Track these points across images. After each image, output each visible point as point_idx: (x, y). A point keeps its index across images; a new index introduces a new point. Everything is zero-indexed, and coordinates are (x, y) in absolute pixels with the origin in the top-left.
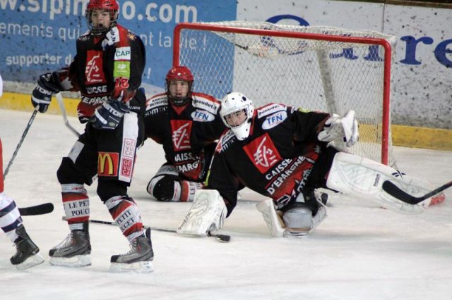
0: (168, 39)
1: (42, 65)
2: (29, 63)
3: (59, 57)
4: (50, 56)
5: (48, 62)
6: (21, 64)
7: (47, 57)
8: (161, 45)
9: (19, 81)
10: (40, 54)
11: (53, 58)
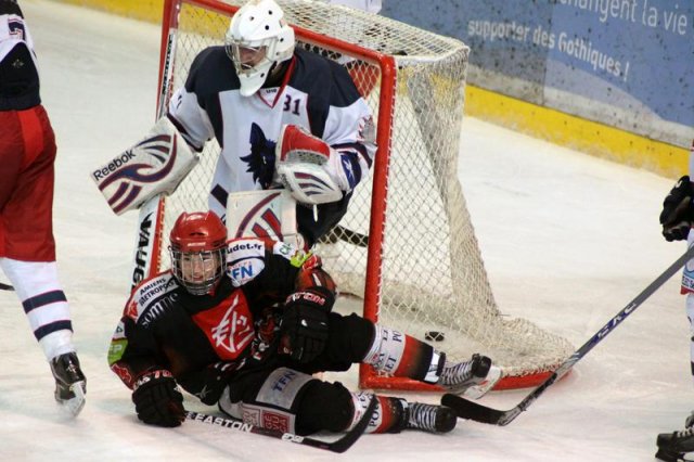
0: (653, 13)
1: (507, 40)
2: (493, 35)
3: (527, 29)
4: (517, 25)
5: (514, 37)
6: (485, 36)
7: (514, 27)
8: (644, 22)
9: (480, 66)
10: (507, 21)
11: (519, 30)
